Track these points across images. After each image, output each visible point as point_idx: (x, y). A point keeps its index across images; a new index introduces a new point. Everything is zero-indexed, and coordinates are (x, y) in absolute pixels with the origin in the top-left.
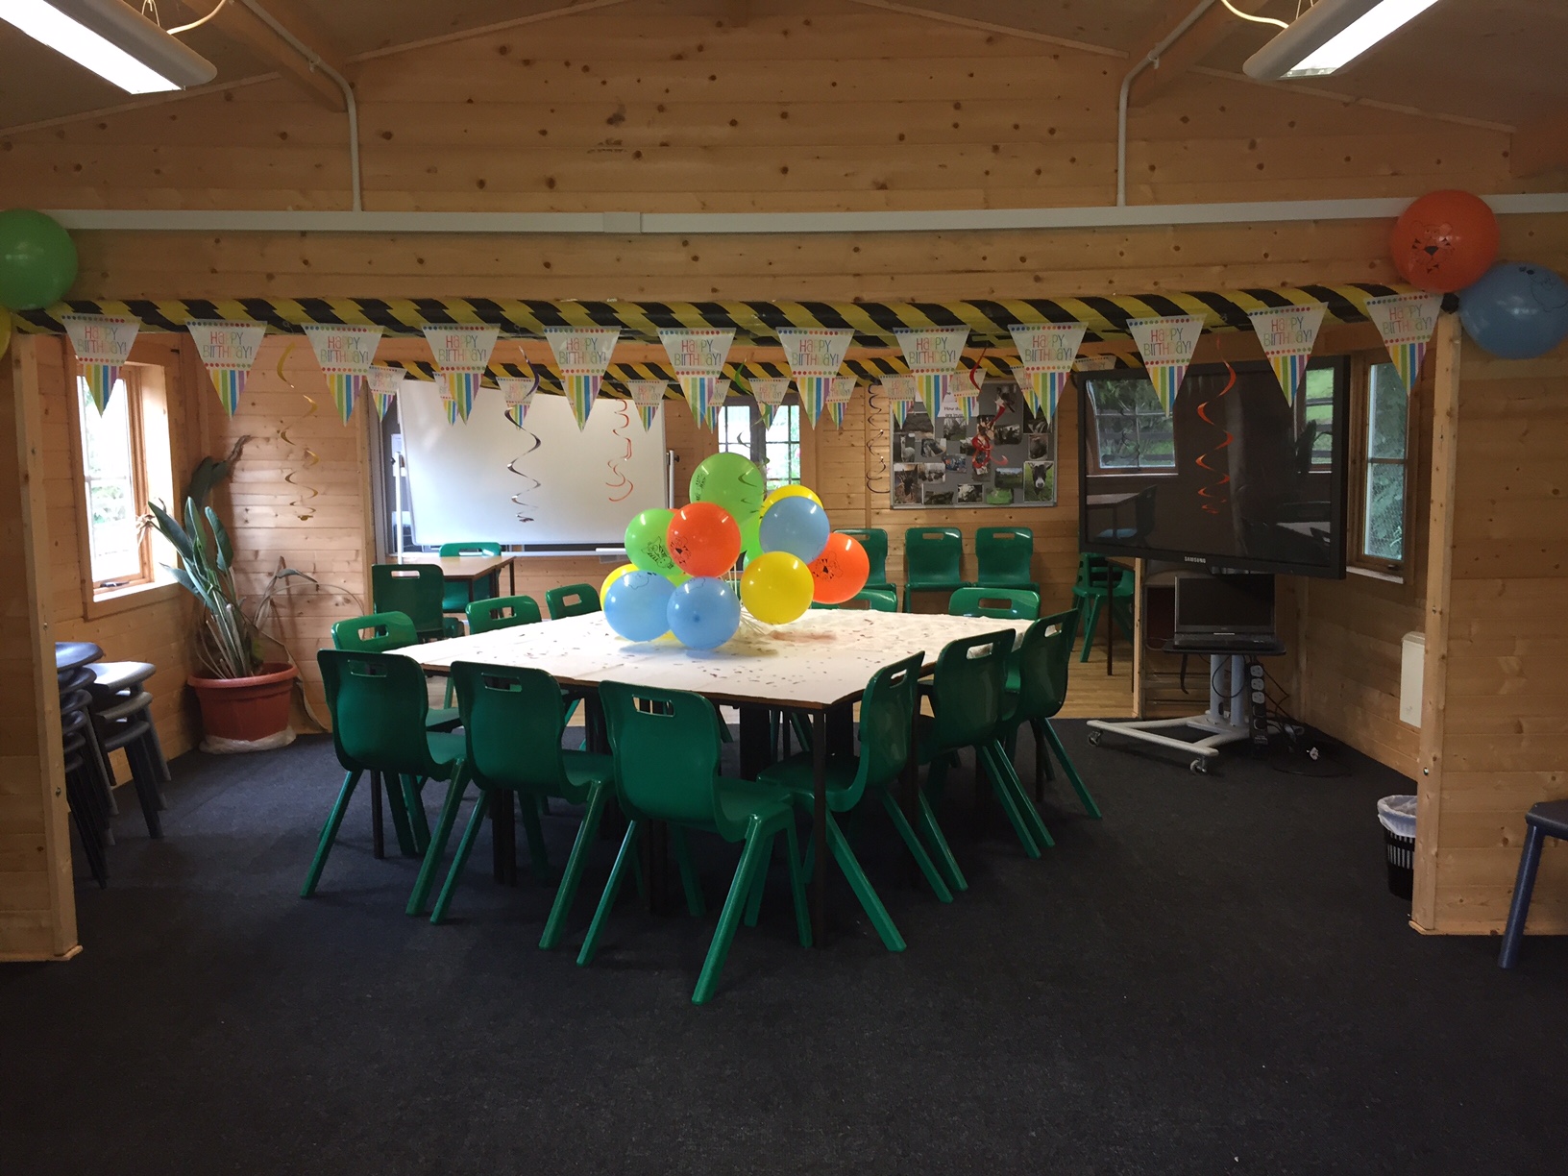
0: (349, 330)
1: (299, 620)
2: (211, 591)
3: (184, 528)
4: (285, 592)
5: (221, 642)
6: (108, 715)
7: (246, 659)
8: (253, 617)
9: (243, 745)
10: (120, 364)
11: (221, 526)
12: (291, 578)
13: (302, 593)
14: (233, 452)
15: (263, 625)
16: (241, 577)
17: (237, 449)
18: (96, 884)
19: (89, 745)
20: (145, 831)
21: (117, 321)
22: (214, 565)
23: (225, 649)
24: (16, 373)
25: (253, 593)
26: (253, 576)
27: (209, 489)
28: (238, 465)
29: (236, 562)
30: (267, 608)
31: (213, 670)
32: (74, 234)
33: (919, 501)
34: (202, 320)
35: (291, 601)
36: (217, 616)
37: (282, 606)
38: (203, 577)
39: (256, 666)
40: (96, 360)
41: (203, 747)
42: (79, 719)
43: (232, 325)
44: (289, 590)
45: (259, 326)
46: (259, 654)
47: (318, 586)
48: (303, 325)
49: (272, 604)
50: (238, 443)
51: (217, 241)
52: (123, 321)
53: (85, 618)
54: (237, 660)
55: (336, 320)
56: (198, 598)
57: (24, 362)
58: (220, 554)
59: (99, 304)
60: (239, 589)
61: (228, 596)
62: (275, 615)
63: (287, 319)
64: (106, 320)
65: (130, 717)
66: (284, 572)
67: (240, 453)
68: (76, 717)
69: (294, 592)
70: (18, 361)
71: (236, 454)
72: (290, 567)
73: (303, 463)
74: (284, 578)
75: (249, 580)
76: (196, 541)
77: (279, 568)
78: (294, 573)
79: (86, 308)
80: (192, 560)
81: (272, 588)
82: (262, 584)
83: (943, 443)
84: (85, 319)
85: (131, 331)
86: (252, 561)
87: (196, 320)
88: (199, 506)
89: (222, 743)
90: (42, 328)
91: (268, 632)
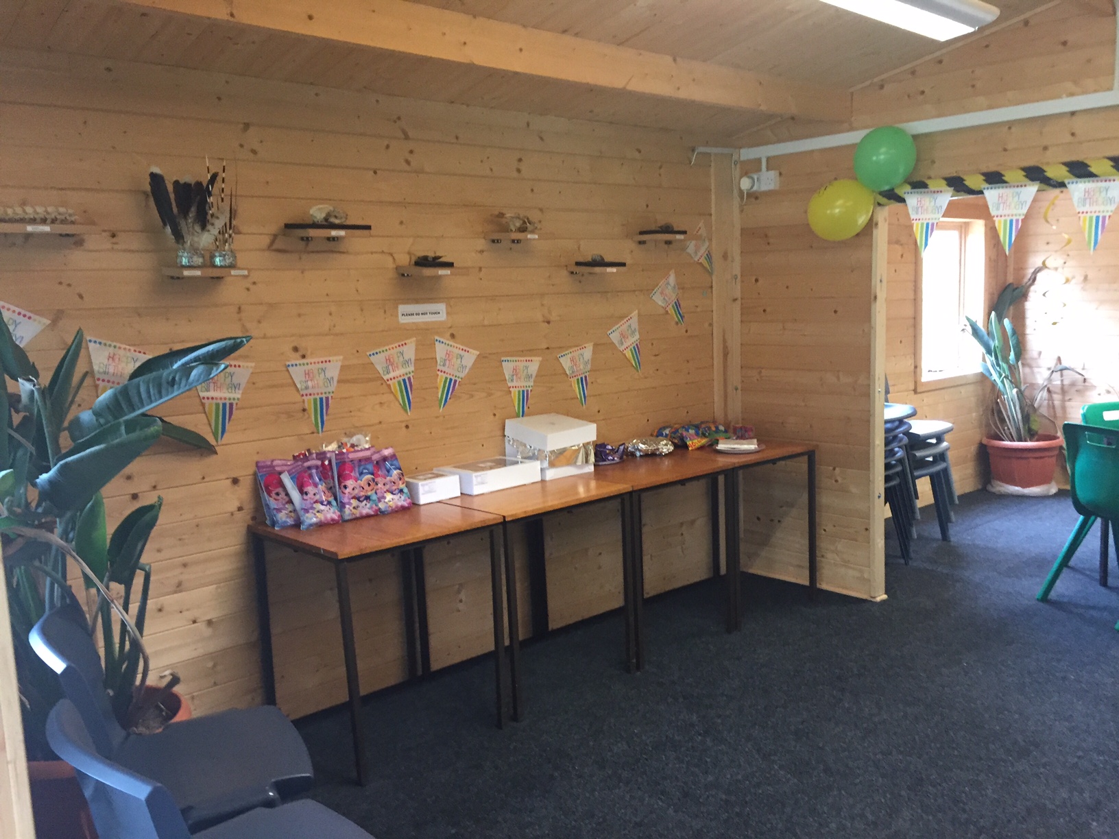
0: (1102, 181)
1: (1068, 404)
2: (1003, 379)
3: (988, 334)
4: (1059, 382)
5: (1008, 417)
6: (919, 454)
7: (1024, 430)
8: (1033, 400)
9: (1018, 491)
10: (937, 221)
11: (1014, 332)
12: (1065, 372)
13: (1073, 384)
14: (1030, 279)
15: (1040, 406)
16: (1027, 370)
17: (1033, 277)
18: (902, 561)
19: (903, 471)
20: (939, 536)
21: (938, 192)
22: (1006, 360)
23: (1009, 419)
24: (875, 232)
25: (1034, 382)
26: (1036, 370)
27: (1010, 305)
28: (1032, 288)
29: (1025, 359)
30: (1045, 394)
31: (1001, 435)
32: (916, 137)
34: (993, 186)
35: (1063, 391)
36: (1006, 396)
37: (1055, 393)
38: (998, 368)
39: (1032, 435)
40: (923, 219)
41: (989, 488)
42: (899, 454)
43: (1014, 187)
44: (1062, 381)
45: (1033, 185)
46: (1034, 427)
47: (1085, 379)
48: (1066, 181)
49: (1049, 391)
50: (1034, 272)
51: (1010, 128)
52: (941, 192)
53: (915, 391)
54: (1018, 430)
55: (1091, 175)
56: (994, 385)
57: (880, 224)
58: (1012, 354)
59: (928, 182)
60: (1025, 379)
61: (1016, 383)
62: (1051, 399)
63: (1055, 179)
64: (931, 192)
65: (935, 457)
66: (1059, 367)
67: (1034, 280)
68: (898, 452)
69: (1066, 382)
70: (877, 224)
71: (1031, 280)
72: (1065, 363)
73: (1082, 285)
74: (1059, 373)
75: (1033, 373)
76: (995, 343)
77: (1056, 364)
78: (1066, 369)
79: (919, 185)
80: (992, 356)
81: (1049, 379)
82: (1041, 376)
84: (918, 193)
85: (946, 197)
86: (1036, 359)
87: (990, 186)
88: (1000, 319)
89: (1001, 486)
90: (892, 201)
91: (1044, 411)
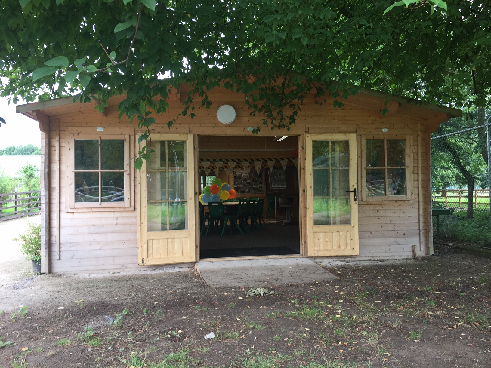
33: (239, 192)
83: (243, 182)
